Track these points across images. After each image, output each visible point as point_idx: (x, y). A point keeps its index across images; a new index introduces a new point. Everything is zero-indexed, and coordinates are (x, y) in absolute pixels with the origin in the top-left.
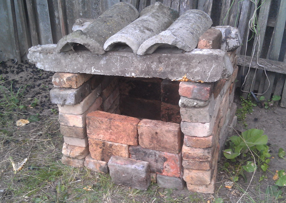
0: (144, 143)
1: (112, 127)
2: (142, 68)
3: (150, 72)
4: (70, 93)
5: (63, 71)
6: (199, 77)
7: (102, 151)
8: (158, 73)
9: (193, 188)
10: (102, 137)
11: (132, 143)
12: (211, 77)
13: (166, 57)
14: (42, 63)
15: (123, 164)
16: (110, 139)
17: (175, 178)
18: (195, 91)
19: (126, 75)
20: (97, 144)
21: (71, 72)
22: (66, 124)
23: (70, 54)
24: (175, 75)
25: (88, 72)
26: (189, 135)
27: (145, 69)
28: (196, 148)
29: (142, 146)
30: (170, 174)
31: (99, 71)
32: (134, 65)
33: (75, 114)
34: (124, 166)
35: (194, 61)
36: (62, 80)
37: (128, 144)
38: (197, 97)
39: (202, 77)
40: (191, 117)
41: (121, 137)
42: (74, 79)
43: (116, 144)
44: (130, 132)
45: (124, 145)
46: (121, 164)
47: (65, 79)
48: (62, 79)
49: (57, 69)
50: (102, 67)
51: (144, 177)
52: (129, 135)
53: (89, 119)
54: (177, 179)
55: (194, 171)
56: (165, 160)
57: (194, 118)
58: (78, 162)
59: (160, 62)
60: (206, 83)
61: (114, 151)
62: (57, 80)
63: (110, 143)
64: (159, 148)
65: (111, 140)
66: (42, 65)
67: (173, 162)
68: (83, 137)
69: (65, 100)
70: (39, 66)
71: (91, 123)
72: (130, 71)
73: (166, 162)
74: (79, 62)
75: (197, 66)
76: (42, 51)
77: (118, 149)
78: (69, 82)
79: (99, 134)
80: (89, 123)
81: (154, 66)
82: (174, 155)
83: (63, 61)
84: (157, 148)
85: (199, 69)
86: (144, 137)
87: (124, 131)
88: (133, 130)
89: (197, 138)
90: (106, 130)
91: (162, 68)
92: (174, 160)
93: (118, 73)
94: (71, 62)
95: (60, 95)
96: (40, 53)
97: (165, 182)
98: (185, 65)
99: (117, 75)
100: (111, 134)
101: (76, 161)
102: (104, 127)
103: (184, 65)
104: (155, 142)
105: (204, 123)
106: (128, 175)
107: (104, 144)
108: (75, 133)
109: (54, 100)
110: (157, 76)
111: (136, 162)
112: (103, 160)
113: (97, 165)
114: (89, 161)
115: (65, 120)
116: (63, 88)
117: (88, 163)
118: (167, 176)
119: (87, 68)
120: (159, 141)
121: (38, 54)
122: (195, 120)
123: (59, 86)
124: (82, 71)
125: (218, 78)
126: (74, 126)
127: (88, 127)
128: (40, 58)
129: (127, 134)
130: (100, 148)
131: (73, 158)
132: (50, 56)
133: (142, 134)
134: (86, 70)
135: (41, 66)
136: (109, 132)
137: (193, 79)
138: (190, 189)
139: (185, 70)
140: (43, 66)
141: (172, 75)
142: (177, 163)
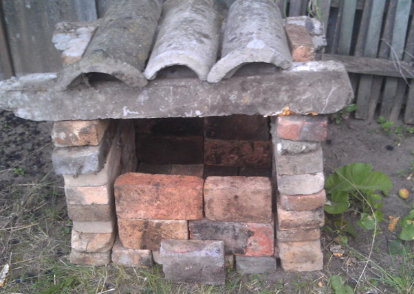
0: (215, 213)
1: (161, 197)
2: (213, 102)
3: (228, 106)
4: (90, 154)
5: (69, 119)
6: (309, 107)
7: (143, 235)
8: (242, 106)
9: (293, 267)
10: (142, 214)
11: (194, 216)
12: (330, 105)
13: (255, 80)
14: (27, 108)
15: (185, 252)
16: (156, 215)
17: (265, 258)
18: (305, 129)
19: (185, 115)
20: (134, 226)
21: (84, 119)
22: (79, 201)
23: (80, 90)
24: (269, 108)
25: (116, 116)
26: (291, 194)
27: (219, 103)
28: (300, 211)
29: (211, 219)
30: (257, 253)
31: (137, 113)
32: (198, 97)
33: (95, 184)
34: (187, 255)
35: (301, 83)
36: (71, 135)
37: (188, 219)
38: (308, 138)
39: (314, 107)
40: (294, 169)
41: (176, 210)
42: (94, 130)
43: (168, 222)
44: (191, 200)
45: (180, 221)
46: (182, 253)
47: (76, 133)
48: (71, 132)
49: (57, 116)
50: (142, 106)
51: (221, 266)
52: (189, 206)
53: (120, 189)
54: (268, 259)
55: (295, 243)
56: (250, 234)
57: (299, 169)
58: (101, 257)
59: (244, 90)
60: (321, 116)
61: (164, 232)
62: (63, 135)
63: (157, 221)
64: (239, 219)
65: (159, 216)
66: (29, 111)
67: (264, 236)
68: (109, 219)
69: (81, 167)
70: (21, 113)
71: (123, 195)
72: (192, 108)
73: (251, 238)
74: (99, 102)
75: (306, 91)
76: (25, 89)
77: (171, 228)
78: (84, 137)
79: (137, 211)
80: (120, 196)
81: (233, 97)
82: (265, 225)
83: (67, 102)
84: (235, 219)
85: (310, 95)
86: (214, 205)
87: (181, 201)
88: (196, 197)
89: (302, 197)
90: (151, 202)
91: (247, 99)
92: (265, 232)
93: (171, 113)
94: (84, 101)
95: (70, 160)
96: (23, 92)
97: (250, 266)
98: (287, 91)
99: (169, 116)
100: (159, 207)
101: (98, 256)
102: (147, 198)
103: (284, 91)
104: (233, 210)
105: (314, 174)
106: (195, 267)
107: (146, 224)
108: (95, 214)
109: (61, 169)
110: (239, 111)
111: (204, 245)
112: (144, 248)
113: (135, 257)
114: (120, 254)
115: (77, 197)
116: (74, 146)
117: (118, 257)
118: (253, 256)
119: (113, 109)
120: (239, 208)
121: (18, 95)
122: (301, 170)
123: (66, 144)
124: (105, 116)
125: (341, 107)
126: (93, 204)
127: (119, 202)
128: (23, 101)
129: (187, 204)
130: (140, 231)
131: (92, 253)
132: (43, 96)
133: (211, 201)
134: (112, 113)
135: (26, 113)
136: (156, 204)
137: (300, 111)
138: (288, 269)
139: (286, 99)
140: (29, 114)
141: (265, 108)
142: (270, 237)
